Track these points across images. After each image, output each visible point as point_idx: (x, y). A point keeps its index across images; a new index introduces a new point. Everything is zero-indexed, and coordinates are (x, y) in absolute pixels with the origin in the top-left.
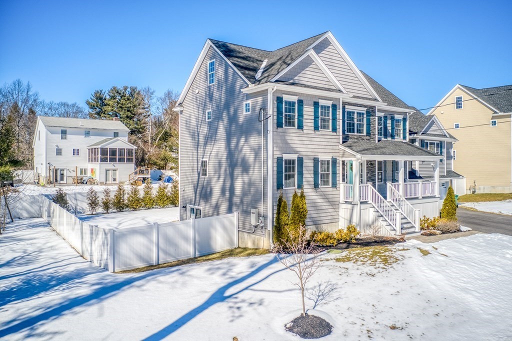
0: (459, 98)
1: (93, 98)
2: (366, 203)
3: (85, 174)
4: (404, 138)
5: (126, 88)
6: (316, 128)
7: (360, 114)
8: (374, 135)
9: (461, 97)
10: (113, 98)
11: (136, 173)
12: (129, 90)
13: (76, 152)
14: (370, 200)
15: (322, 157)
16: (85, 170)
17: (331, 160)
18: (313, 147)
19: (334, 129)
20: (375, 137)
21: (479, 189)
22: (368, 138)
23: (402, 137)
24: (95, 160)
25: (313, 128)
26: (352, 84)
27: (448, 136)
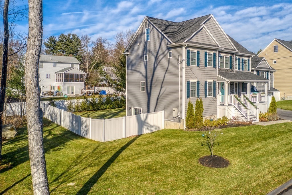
0: (276, 46)
1: (48, 41)
2: (231, 105)
3: (54, 89)
4: (249, 70)
5: (69, 35)
6: (206, 66)
7: (227, 57)
8: (234, 68)
9: (277, 46)
10: (61, 41)
11: (85, 89)
12: (71, 36)
13: (48, 76)
14: (233, 103)
15: (209, 81)
16: (54, 87)
17: (213, 82)
18: (204, 75)
19: (215, 66)
20: (234, 70)
21: (287, 98)
22: (230, 70)
23: (247, 70)
24: (61, 81)
25: (204, 66)
26: (223, 42)
27: (271, 69)
